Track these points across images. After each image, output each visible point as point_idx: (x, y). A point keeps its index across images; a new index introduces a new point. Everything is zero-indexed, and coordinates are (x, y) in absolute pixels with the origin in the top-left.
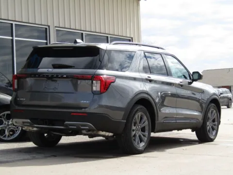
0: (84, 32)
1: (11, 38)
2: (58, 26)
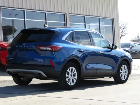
0: (86, 16)
2: (71, 13)
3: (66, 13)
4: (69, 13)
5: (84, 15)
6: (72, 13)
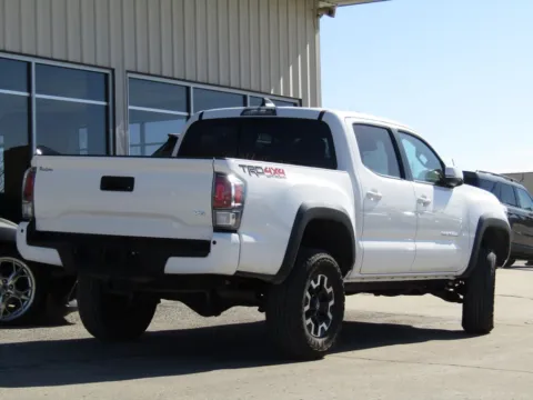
0: (192, 86)
1: (26, 94)
2: (133, 69)
3: (113, 70)
4: (127, 67)
5: (184, 80)
6: (139, 70)
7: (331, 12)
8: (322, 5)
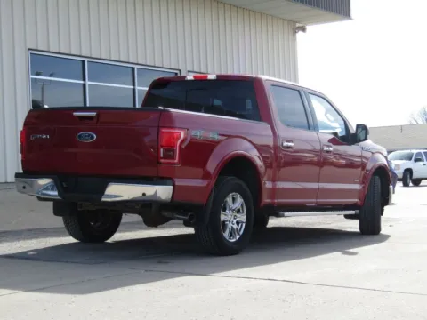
3: (180, 71)
4: (188, 69)
7: (304, 29)
8: (298, 25)
